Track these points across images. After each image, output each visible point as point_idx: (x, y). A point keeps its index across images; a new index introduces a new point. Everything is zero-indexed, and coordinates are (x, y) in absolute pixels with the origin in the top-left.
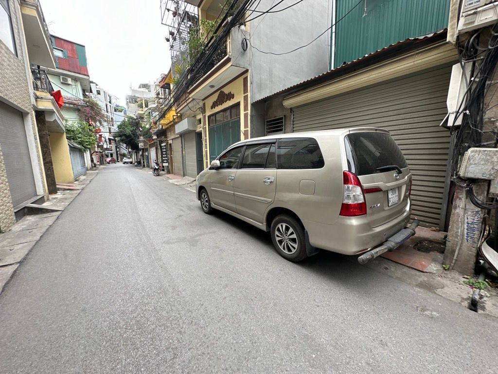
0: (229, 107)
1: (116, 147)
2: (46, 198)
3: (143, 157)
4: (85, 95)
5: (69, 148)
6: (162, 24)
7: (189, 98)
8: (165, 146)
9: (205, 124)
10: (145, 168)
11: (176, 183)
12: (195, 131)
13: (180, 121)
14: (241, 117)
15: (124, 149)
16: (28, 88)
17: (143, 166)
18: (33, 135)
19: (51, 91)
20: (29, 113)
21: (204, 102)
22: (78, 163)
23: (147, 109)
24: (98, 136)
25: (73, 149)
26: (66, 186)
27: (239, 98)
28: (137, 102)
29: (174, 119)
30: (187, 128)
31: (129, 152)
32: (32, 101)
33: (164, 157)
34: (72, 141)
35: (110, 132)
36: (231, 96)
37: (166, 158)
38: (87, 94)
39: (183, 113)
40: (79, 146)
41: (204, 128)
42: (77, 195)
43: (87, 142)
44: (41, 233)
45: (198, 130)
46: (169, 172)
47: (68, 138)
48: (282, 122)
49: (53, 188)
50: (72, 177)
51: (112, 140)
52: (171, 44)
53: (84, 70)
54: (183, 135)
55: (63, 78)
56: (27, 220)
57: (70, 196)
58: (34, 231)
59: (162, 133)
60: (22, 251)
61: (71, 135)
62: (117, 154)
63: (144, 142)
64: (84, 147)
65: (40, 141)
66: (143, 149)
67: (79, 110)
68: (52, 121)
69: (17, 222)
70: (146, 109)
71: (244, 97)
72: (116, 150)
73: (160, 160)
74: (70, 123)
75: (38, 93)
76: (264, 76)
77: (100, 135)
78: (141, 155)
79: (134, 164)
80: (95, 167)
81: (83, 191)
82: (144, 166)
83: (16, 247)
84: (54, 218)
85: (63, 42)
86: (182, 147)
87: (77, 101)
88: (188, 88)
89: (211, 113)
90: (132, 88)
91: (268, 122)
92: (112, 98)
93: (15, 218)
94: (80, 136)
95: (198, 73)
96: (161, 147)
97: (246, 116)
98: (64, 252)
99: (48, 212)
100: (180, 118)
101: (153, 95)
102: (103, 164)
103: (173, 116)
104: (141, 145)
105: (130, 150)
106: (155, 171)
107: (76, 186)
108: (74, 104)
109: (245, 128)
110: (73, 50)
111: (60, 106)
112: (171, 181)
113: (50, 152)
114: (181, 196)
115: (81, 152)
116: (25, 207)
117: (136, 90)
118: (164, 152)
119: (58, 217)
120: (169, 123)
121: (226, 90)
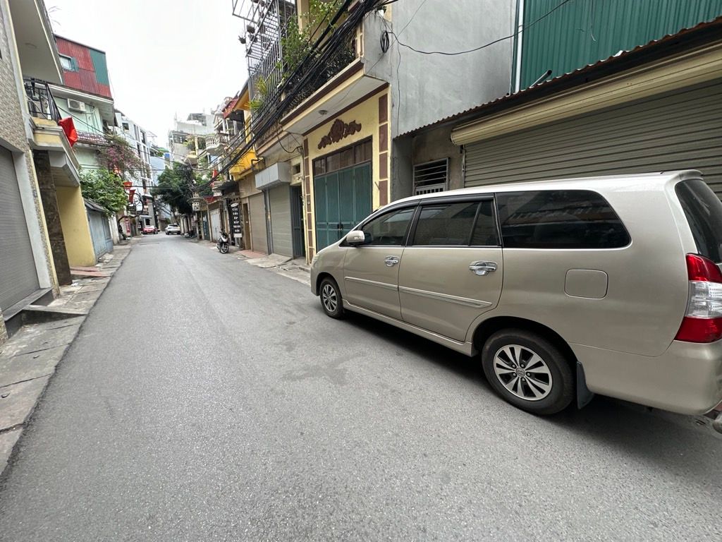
0: (352, 144)
1: (155, 210)
2: (54, 293)
3: (199, 224)
4: (106, 130)
5: (86, 211)
6: (233, 14)
7: (282, 131)
8: (237, 207)
9: (307, 172)
10: (201, 242)
11: (260, 265)
12: (289, 183)
13: (263, 169)
14: (374, 161)
15: (167, 211)
16: (21, 112)
17: (198, 237)
18: (31, 190)
19: (57, 118)
20: (23, 153)
21: (305, 138)
22: (101, 235)
23: (201, 151)
24: (128, 192)
25: (92, 212)
26: (85, 271)
27: (371, 130)
28: (186, 141)
29: (253, 166)
30: (277, 179)
31: (175, 217)
32: (27, 134)
33: (236, 224)
34: (90, 200)
35: (145, 187)
36: (355, 127)
37: (239, 226)
38: (110, 127)
39: (268, 156)
40: (102, 208)
41: (306, 180)
42: (105, 285)
43: (114, 202)
44: (56, 359)
45: (295, 181)
46: (243, 247)
47: (85, 195)
48: (445, 169)
49: (65, 276)
50: (92, 257)
51: (149, 198)
52: (248, 48)
53: (104, 90)
54: (267, 191)
55: (71, 102)
56: (28, 334)
57: (93, 288)
58: (42, 354)
59: (231, 188)
60: (25, 399)
61: (90, 191)
62: (156, 220)
63: (200, 201)
64: (109, 209)
65: (42, 199)
66: (198, 213)
67: (98, 152)
68: (62, 166)
69: (9, 338)
70: (200, 153)
71: (380, 128)
72: (155, 213)
73: (228, 230)
74: (85, 172)
75: (38, 121)
76: (412, 95)
77: (131, 191)
78: (196, 222)
79: (183, 234)
80: (124, 239)
81: (115, 280)
82: (201, 237)
83: (14, 391)
84: (74, 330)
85: (69, 44)
86: (266, 209)
87: (95, 138)
88: (281, 116)
89: (318, 156)
90: (178, 120)
91: (417, 168)
92: (147, 135)
93: (6, 332)
94: (101, 192)
95: (299, 90)
96: (230, 209)
97: (383, 159)
98: (107, 402)
99: (62, 319)
100: (263, 164)
101: (210, 130)
102: (136, 235)
103: (252, 160)
104: (195, 206)
105: (176, 213)
106: (221, 246)
107: (100, 270)
108: (90, 143)
109: (381, 177)
110: (86, 59)
111: (72, 142)
112: (251, 261)
113: (58, 217)
114: (278, 287)
115: (104, 217)
116: (23, 311)
117: (184, 124)
118: (236, 216)
119: (81, 326)
120: (243, 173)
121: (346, 119)
